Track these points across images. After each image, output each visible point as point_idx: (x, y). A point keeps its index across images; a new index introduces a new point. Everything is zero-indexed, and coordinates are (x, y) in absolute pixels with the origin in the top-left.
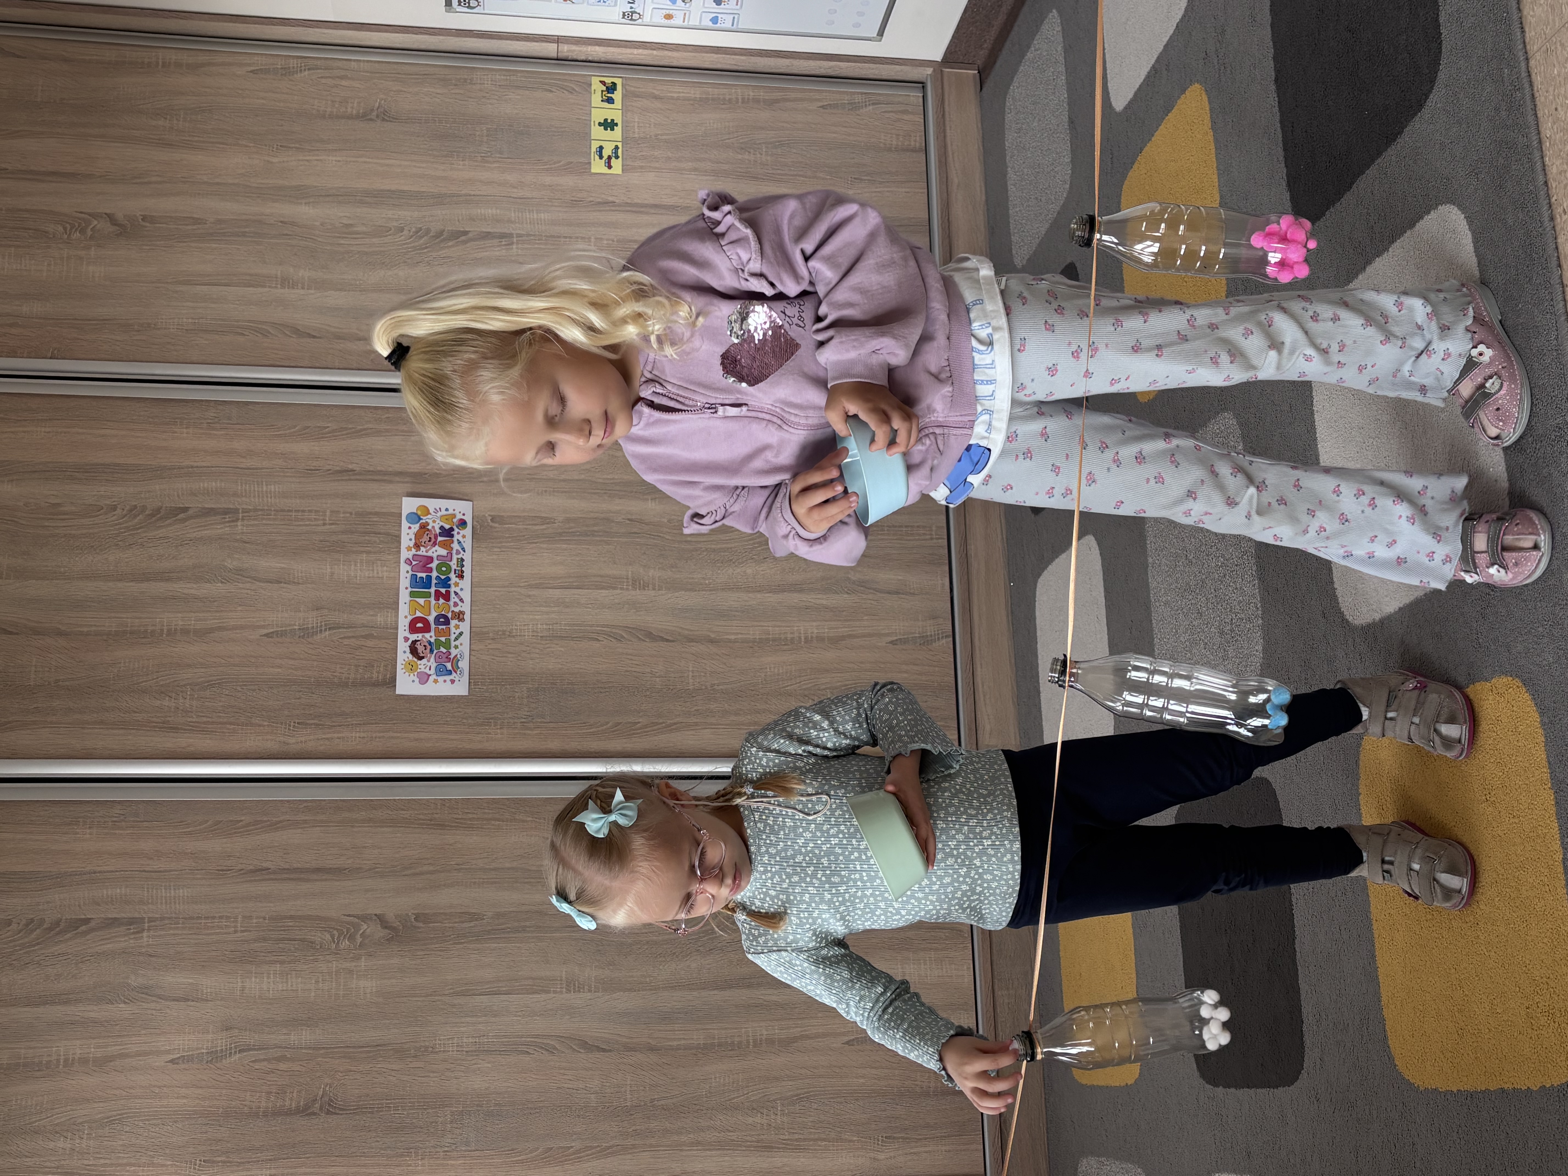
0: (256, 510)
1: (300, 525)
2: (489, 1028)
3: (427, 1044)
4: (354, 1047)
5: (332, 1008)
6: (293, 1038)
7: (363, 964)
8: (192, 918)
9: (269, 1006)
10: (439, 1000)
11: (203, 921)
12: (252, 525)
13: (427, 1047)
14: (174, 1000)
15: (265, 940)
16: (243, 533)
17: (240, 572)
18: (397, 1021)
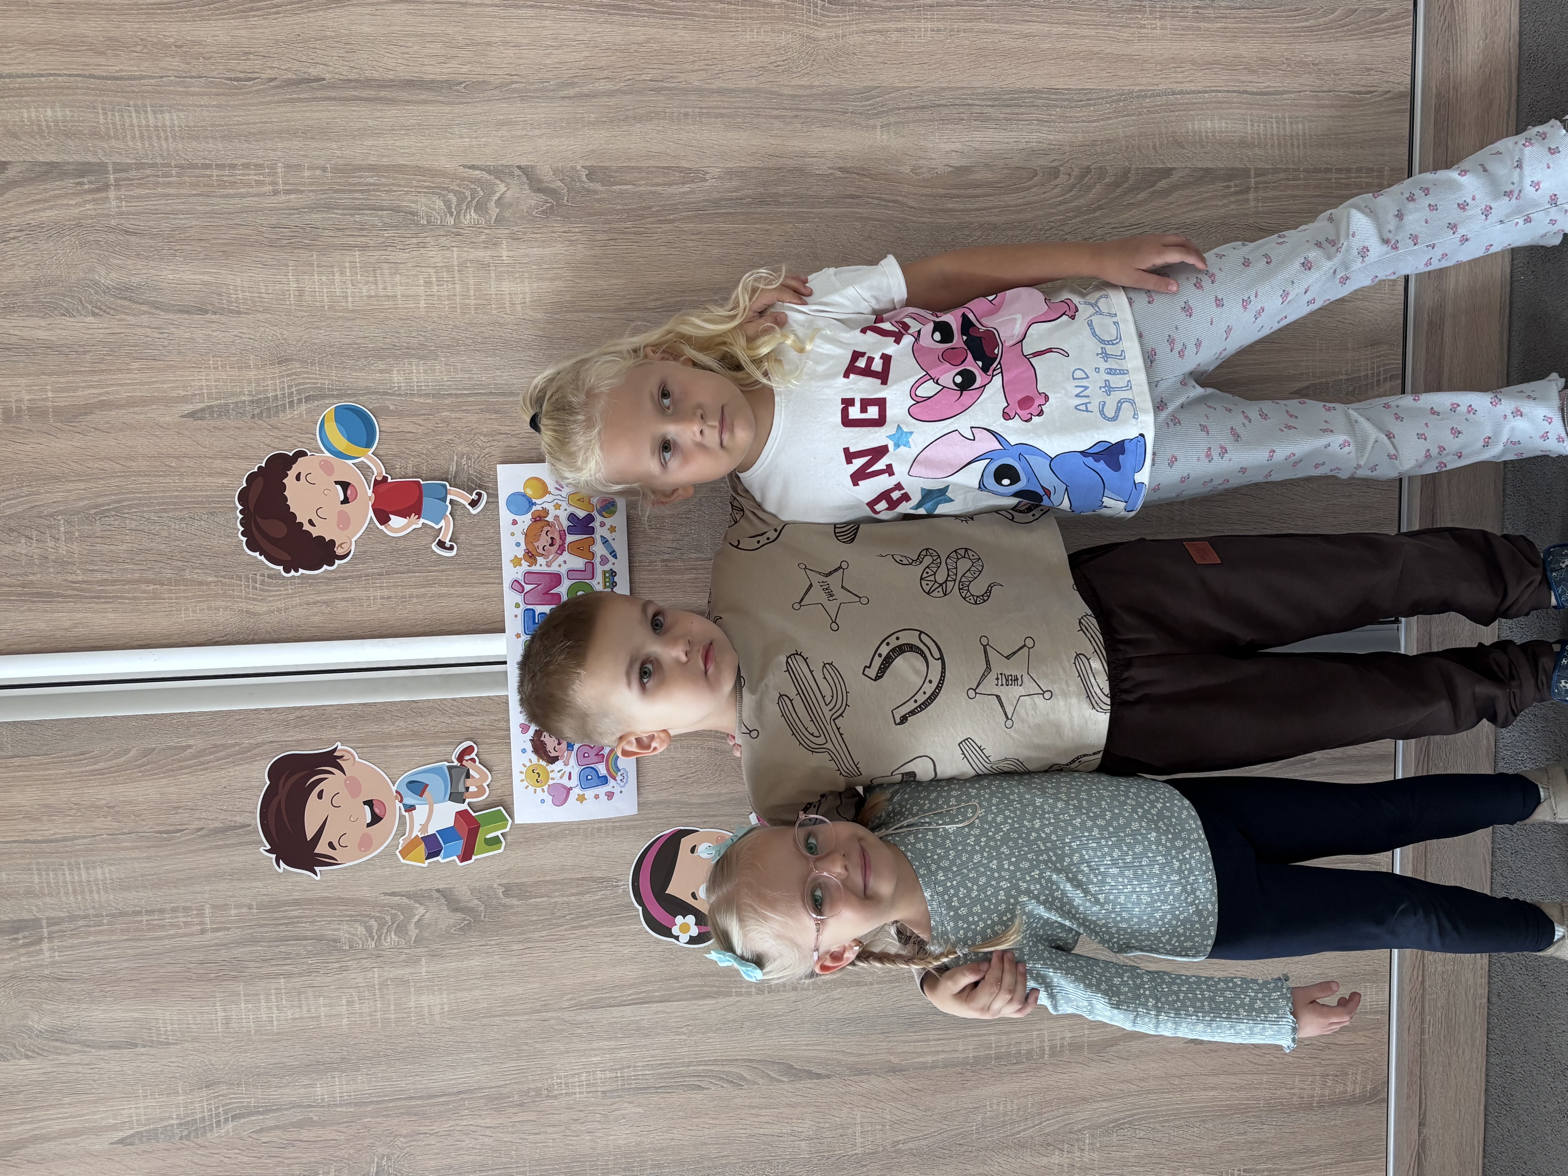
0: (140, 166)
1: (227, 196)
2: (638, 1054)
3: (539, 1085)
4: (420, 1098)
5: (378, 1040)
6: (320, 1091)
7: (424, 970)
8: (123, 914)
9: (275, 1045)
10: (554, 1018)
11: (145, 918)
12: (139, 197)
13: (538, 1091)
14: (111, 1047)
15: (254, 941)
16: (121, 214)
17: (125, 292)
18: (489, 1054)
